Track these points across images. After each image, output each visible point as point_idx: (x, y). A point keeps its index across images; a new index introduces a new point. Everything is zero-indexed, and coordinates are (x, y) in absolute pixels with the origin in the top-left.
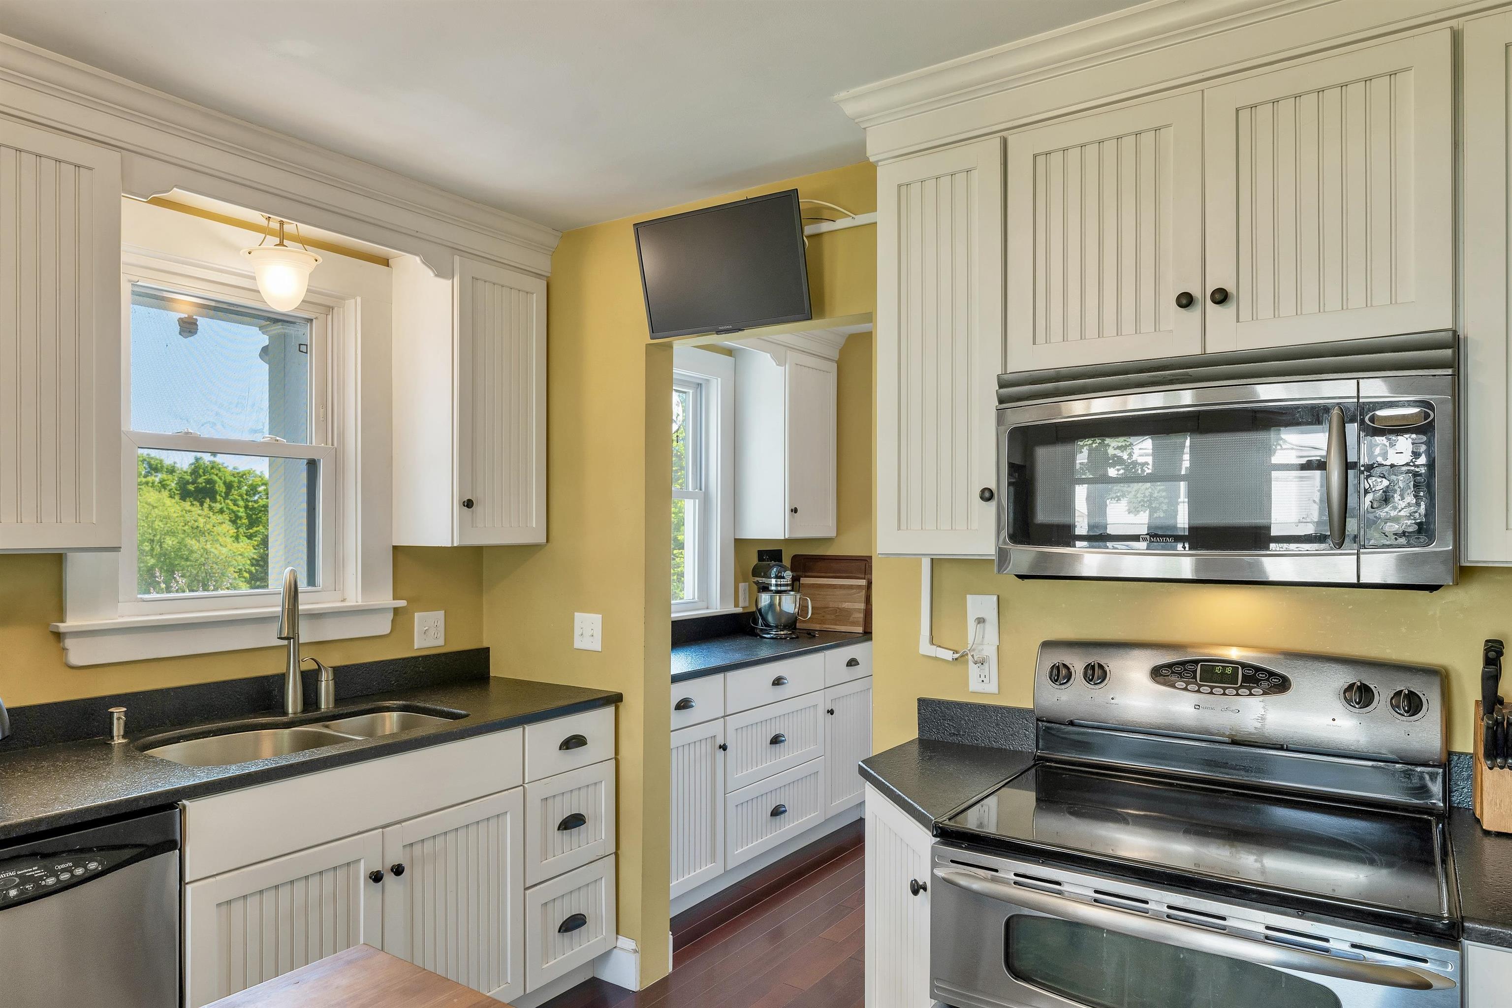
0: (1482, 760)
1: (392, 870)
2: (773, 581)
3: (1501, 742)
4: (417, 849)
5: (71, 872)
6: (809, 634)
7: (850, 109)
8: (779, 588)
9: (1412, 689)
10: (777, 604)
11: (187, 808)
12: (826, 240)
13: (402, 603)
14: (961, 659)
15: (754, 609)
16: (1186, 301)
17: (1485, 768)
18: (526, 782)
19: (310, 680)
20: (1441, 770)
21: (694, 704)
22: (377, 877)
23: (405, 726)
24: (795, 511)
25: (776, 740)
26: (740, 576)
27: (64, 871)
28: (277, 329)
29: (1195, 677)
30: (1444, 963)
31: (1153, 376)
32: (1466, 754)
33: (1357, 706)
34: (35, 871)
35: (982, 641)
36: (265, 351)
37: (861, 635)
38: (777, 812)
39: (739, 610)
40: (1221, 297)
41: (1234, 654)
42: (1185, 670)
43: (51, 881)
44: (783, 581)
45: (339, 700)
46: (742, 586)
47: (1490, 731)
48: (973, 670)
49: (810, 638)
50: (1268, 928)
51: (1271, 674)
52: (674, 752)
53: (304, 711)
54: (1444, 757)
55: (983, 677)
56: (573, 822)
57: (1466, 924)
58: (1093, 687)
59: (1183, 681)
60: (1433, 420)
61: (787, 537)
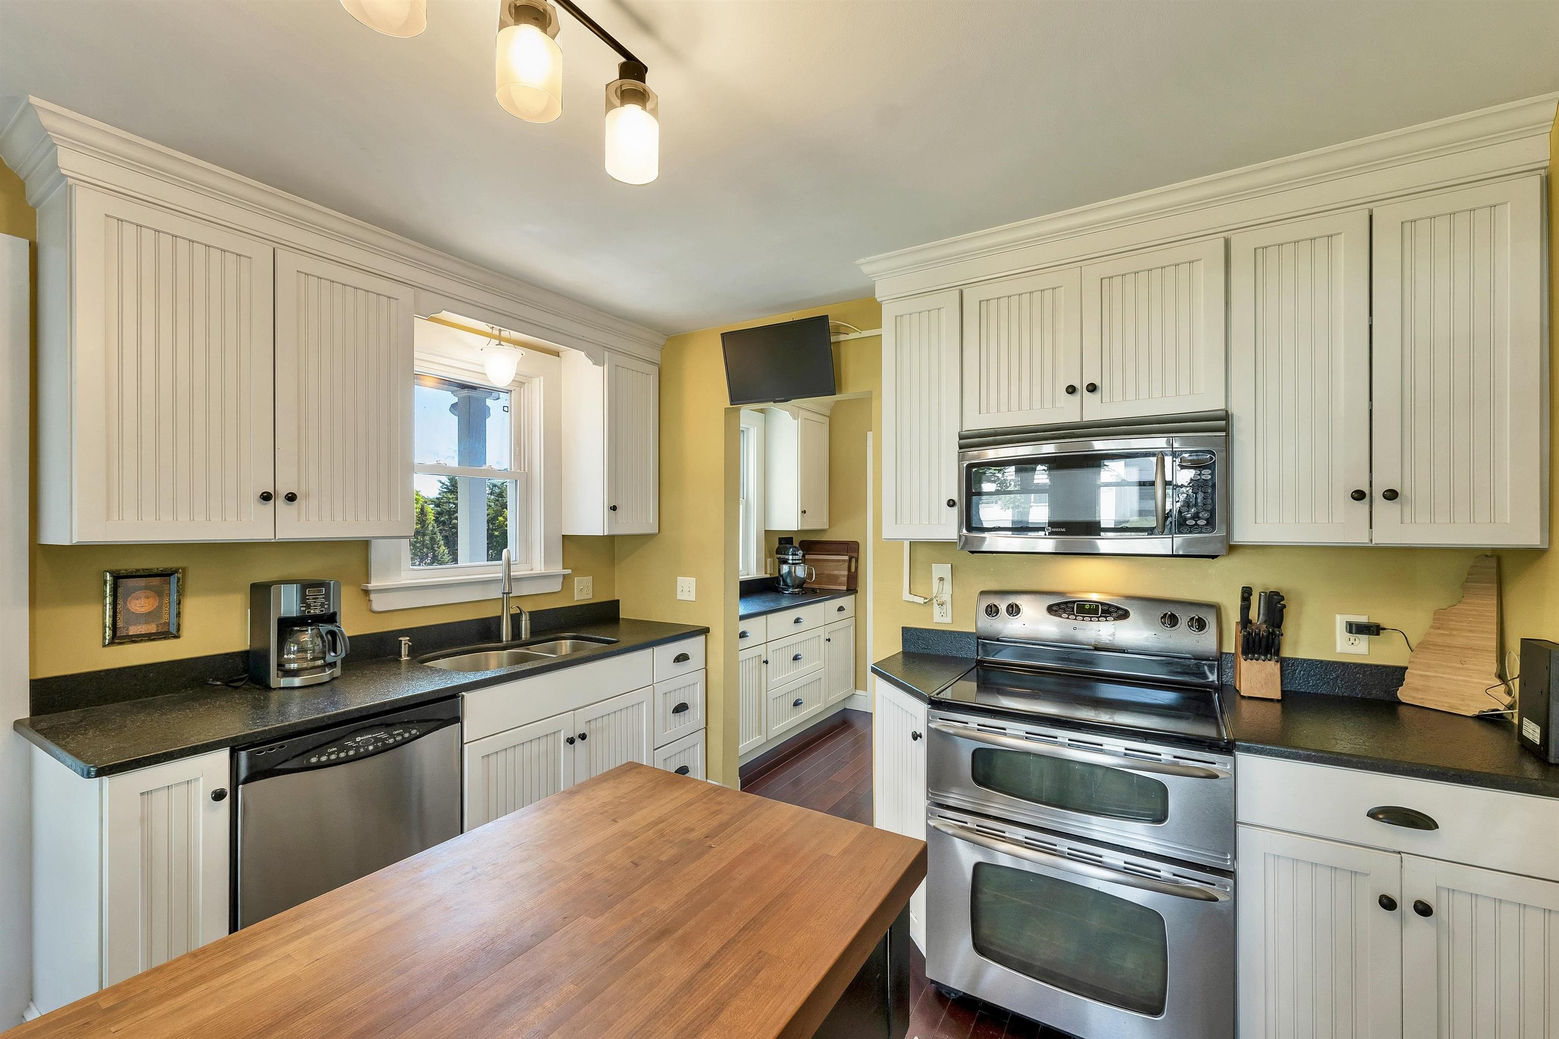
0: (1241, 655)
1: (579, 737)
2: (791, 557)
3: (1251, 646)
4: (593, 724)
5: (402, 735)
6: (813, 591)
7: (866, 269)
8: (794, 562)
9: (1200, 616)
10: (793, 571)
11: (465, 697)
12: (842, 344)
13: (569, 571)
14: (929, 602)
15: (777, 575)
16: (1071, 390)
17: (1242, 660)
18: (655, 682)
19: (516, 620)
20: (1216, 663)
21: (748, 634)
22: (571, 741)
23: (575, 649)
24: (804, 512)
25: (796, 658)
26: (768, 554)
27: (398, 734)
28: (465, 392)
29: (1073, 611)
30: (1225, 764)
31: (1053, 434)
32: (1230, 654)
33: (1168, 626)
34: (382, 735)
35: (942, 592)
36: (454, 407)
37: (845, 591)
38: (797, 704)
39: (768, 576)
40: (1092, 388)
41: (1095, 597)
42: (1067, 607)
43: (391, 741)
44: (796, 557)
45: (533, 633)
46: (769, 560)
47: (1245, 638)
48: (936, 609)
49: (814, 593)
50: (1126, 749)
51: (1118, 608)
52: (741, 663)
53: (513, 639)
54: (1218, 655)
55: (942, 613)
56: (681, 708)
57: (1237, 743)
58: (1013, 618)
59: (1066, 614)
60: (1215, 461)
61: (799, 529)
